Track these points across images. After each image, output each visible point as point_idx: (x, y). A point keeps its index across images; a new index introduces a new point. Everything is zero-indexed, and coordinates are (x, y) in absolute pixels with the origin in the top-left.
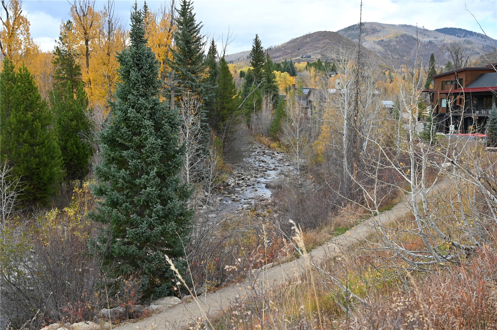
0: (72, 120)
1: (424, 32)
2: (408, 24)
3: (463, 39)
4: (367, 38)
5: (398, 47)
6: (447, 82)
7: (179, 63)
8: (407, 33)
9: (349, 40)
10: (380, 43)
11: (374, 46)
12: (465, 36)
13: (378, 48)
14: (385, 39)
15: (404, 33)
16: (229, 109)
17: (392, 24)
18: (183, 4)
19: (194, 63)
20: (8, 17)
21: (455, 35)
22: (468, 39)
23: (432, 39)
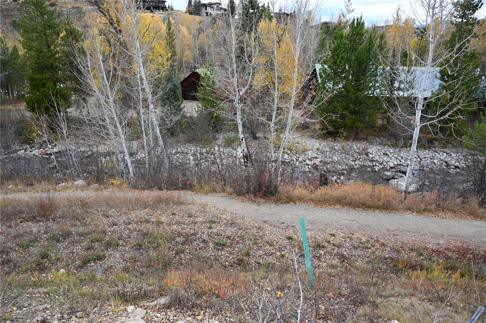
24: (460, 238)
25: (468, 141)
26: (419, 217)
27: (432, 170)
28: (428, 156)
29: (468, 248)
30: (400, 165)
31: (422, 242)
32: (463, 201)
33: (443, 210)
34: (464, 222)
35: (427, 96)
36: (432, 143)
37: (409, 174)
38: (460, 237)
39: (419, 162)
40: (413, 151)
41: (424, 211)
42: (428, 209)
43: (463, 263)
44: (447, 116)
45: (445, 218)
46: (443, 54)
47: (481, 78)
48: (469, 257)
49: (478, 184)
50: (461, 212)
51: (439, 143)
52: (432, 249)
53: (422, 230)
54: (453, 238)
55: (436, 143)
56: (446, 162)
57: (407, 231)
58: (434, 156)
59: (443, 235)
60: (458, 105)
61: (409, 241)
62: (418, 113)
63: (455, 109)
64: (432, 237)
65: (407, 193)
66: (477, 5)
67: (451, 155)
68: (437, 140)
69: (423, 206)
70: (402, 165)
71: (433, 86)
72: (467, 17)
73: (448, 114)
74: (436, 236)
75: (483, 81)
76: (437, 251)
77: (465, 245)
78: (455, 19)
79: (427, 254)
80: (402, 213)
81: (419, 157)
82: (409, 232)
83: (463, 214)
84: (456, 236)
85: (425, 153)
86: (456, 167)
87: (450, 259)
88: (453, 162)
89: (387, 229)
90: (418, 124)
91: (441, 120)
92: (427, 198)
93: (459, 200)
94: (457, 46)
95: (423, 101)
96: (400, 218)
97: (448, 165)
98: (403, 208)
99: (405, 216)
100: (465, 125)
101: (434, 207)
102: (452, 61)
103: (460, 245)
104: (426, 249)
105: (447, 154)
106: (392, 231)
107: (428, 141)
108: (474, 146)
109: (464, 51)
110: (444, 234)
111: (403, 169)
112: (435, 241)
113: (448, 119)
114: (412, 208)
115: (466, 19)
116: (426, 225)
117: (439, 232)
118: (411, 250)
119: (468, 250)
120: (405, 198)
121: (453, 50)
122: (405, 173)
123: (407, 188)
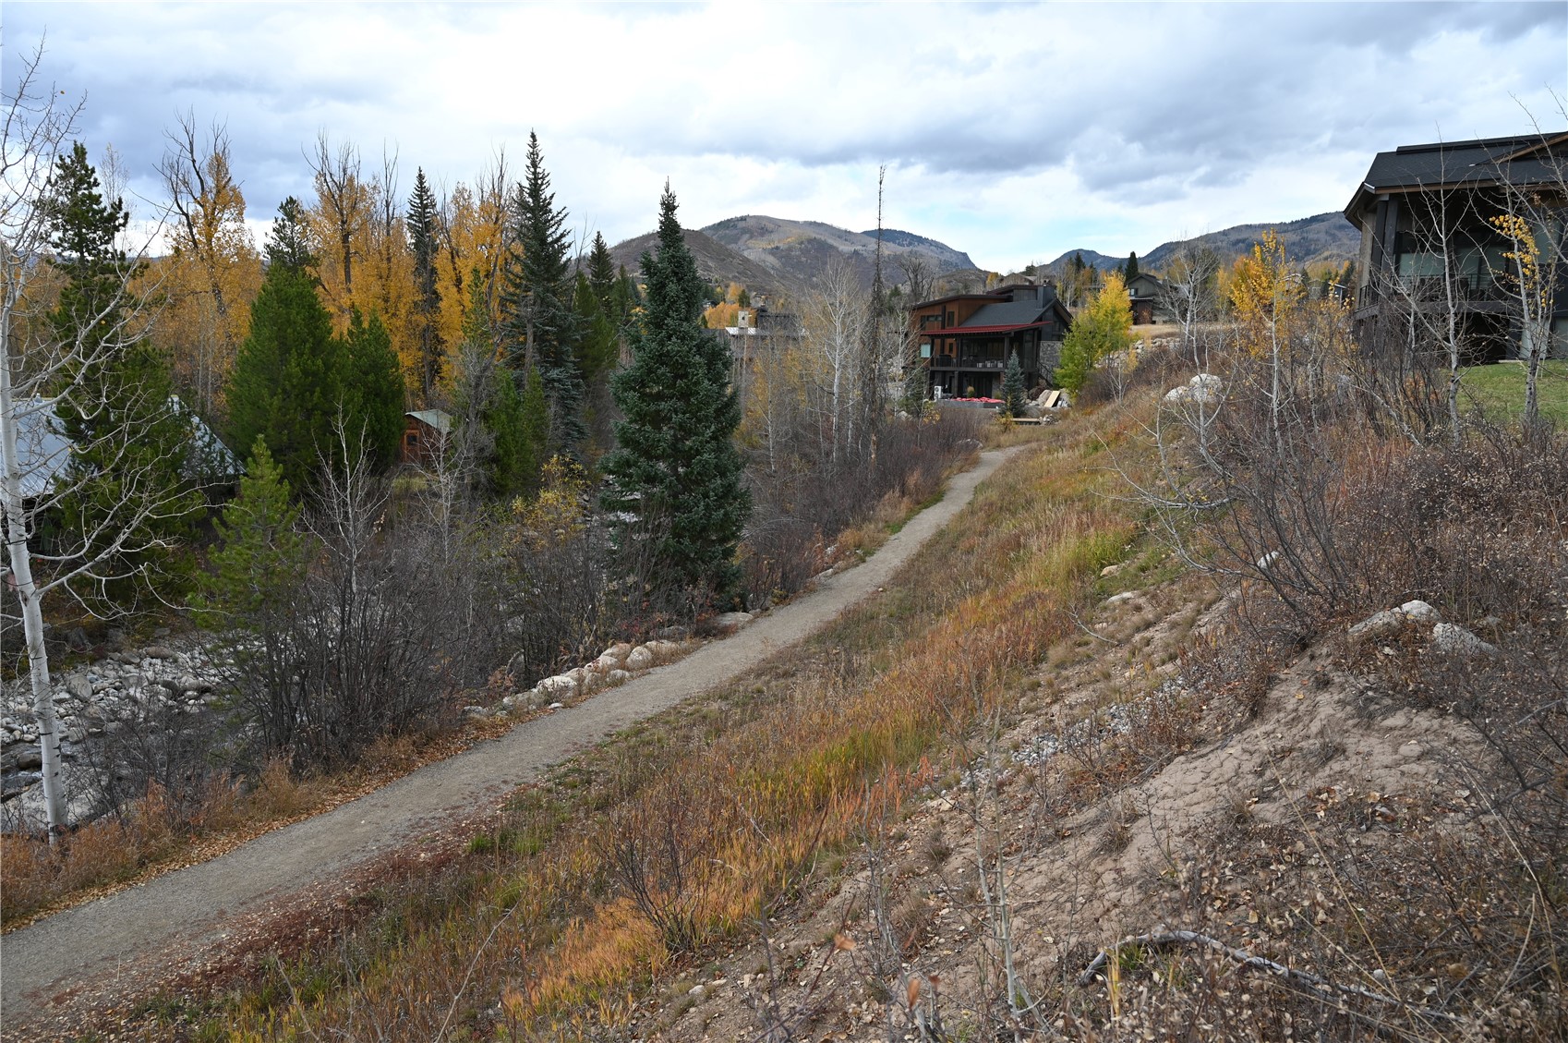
0: (366, 374)
1: (846, 235)
2: (819, 221)
3: (908, 249)
4: (751, 243)
5: (804, 259)
6: (928, 317)
7: (530, 277)
8: (818, 237)
9: (721, 246)
10: (775, 251)
11: (763, 256)
12: (910, 244)
13: (771, 260)
14: (781, 245)
15: (813, 235)
16: (594, 359)
17: (792, 219)
18: (531, 176)
19: (555, 278)
20: (203, 188)
21: (894, 242)
22: (915, 249)
23: (858, 247)
24: (272, 897)
25: (206, 606)
26: (131, 894)
27: (130, 727)
28: (106, 684)
29: (302, 912)
30: (16, 742)
31: (166, 969)
32: (250, 784)
33: (200, 834)
34: (269, 841)
35: (30, 494)
36: (104, 637)
37: (50, 764)
38: (271, 892)
39: (80, 714)
40: (40, 682)
41: (142, 864)
42: (152, 853)
43: (301, 965)
44: (116, 546)
45: (213, 855)
46: (45, 359)
47: (190, 422)
48: (312, 937)
49: (271, 721)
50: (251, 818)
51: (128, 634)
52: (203, 973)
53: (153, 929)
54: (252, 906)
55: (120, 636)
56: (166, 684)
57: (104, 959)
58: (126, 678)
59: (222, 913)
60: (141, 509)
61: (120, 992)
62: (18, 553)
63: (135, 523)
64: (193, 937)
65: (64, 830)
66: (113, 217)
67: (175, 661)
68: (116, 624)
69: (132, 851)
70: (21, 740)
71: (42, 460)
72: (94, 249)
73: (119, 542)
74: (204, 926)
75: (198, 428)
76: (220, 971)
77: (292, 909)
78: (59, 250)
79: (192, 999)
80: (67, 907)
81: (75, 696)
82: (113, 958)
83: (260, 821)
84: (261, 896)
85: (90, 676)
86: (203, 690)
87: (263, 974)
88: (188, 680)
89: (29, 989)
90: (31, 588)
91: (104, 561)
92: (139, 818)
93: (237, 787)
94: (83, 332)
95: (22, 511)
96: (67, 929)
97: (176, 692)
98: (66, 891)
99: (80, 915)
100: (189, 560)
101: (167, 838)
102: (79, 379)
103: (276, 914)
104: (186, 981)
105: (164, 658)
106: (50, 988)
107: (91, 636)
108: (226, 618)
109: (107, 350)
110: (223, 906)
111: (28, 754)
112: (204, 944)
113: (122, 554)
114: (98, 874)
115: (94, 255)
116: (162, 906)
117: (207, 909)
118: (137, 1015)
119: (302, 915)
120: (64, 852)
121: (71, 345)
122: (37, 765)
123: (59, 812)
